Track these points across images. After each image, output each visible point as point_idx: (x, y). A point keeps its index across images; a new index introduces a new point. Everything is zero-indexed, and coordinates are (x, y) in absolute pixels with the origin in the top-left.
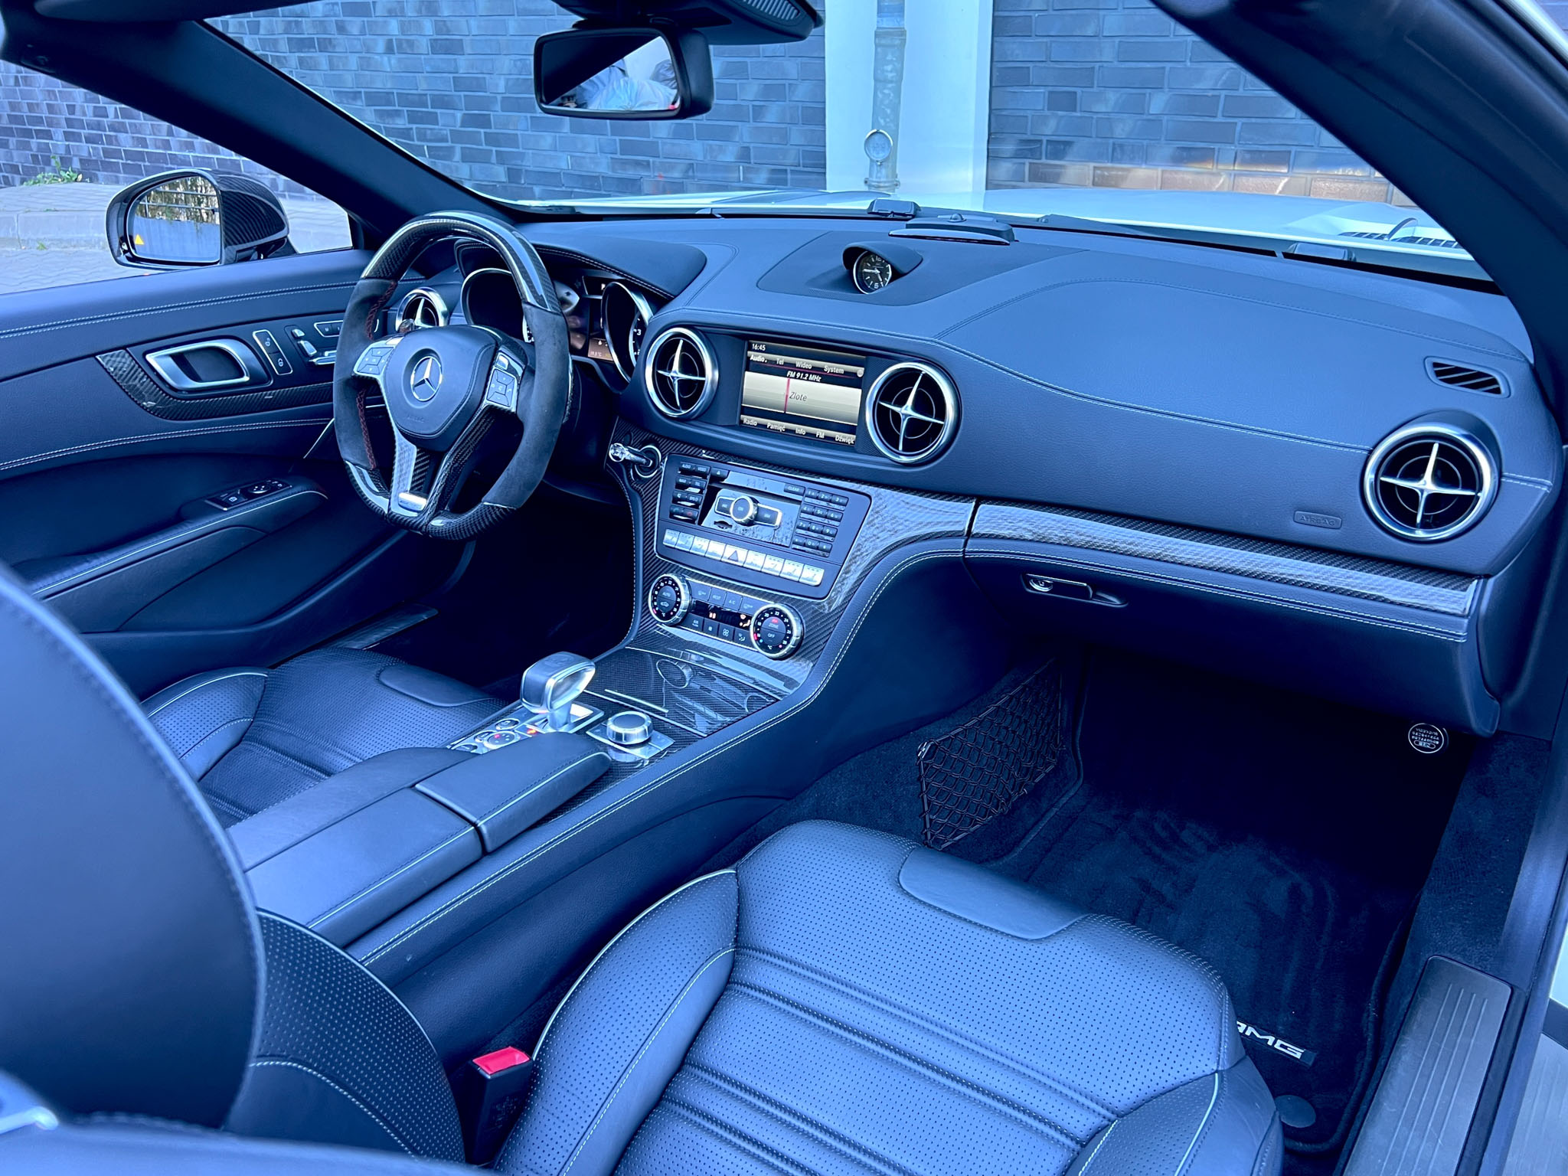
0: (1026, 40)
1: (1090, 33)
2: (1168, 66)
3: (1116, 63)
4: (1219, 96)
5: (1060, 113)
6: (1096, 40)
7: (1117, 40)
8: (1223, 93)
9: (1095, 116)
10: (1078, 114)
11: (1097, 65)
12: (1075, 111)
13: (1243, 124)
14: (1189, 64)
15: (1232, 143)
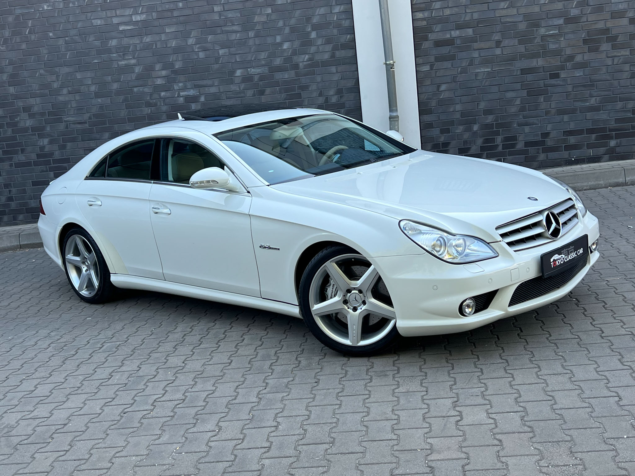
0: (430, 115)
1: (451, 111)
2: (477, 117)
3: (461, 118)
4: (494, 124)
5: (445, 134)
6: (453, 113)
7: (460, 112)
8: (495, 123)
9: (457, 134)
10: (451, 134)
11: (455, 120)
12: (450, 133)
13: (502, 130)
14: (483, 116)
15: (499, 135)
